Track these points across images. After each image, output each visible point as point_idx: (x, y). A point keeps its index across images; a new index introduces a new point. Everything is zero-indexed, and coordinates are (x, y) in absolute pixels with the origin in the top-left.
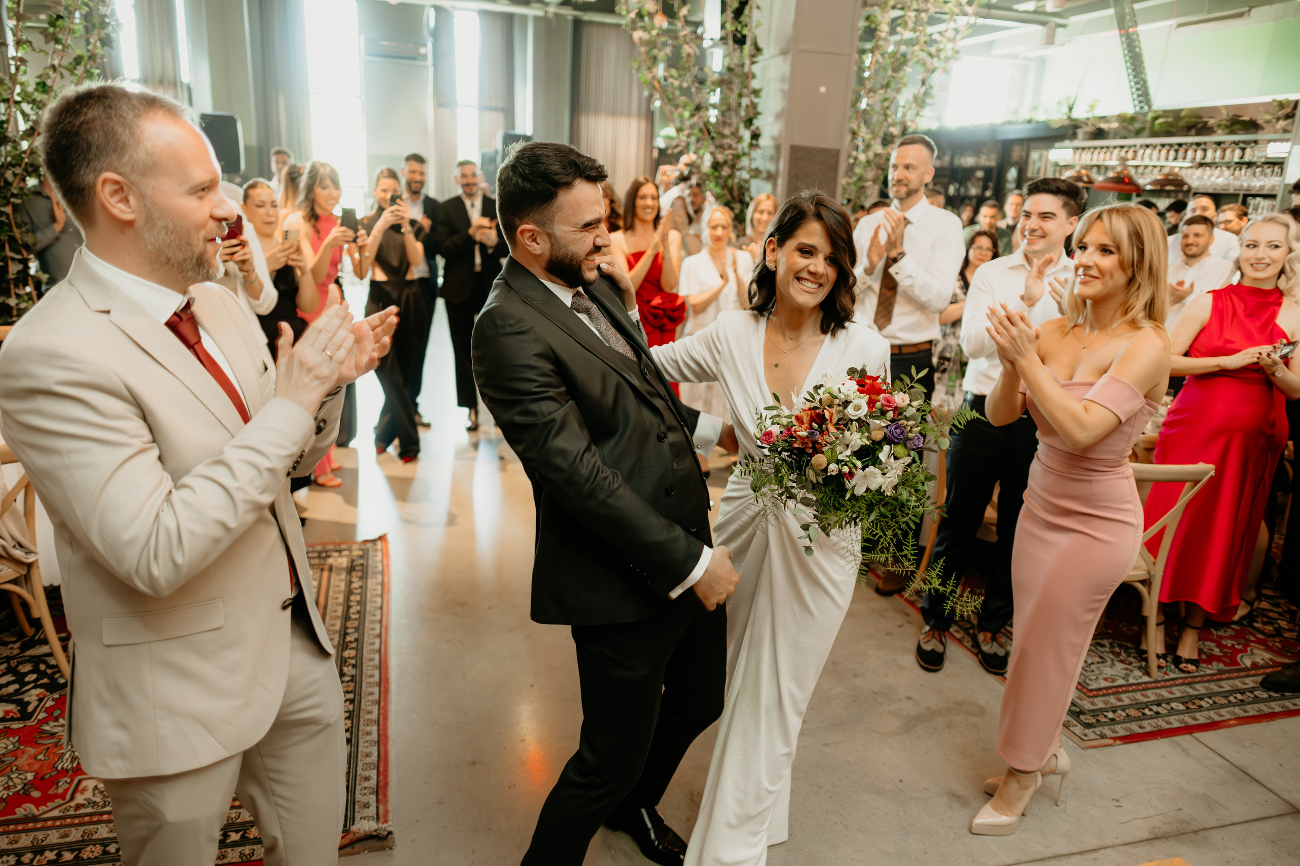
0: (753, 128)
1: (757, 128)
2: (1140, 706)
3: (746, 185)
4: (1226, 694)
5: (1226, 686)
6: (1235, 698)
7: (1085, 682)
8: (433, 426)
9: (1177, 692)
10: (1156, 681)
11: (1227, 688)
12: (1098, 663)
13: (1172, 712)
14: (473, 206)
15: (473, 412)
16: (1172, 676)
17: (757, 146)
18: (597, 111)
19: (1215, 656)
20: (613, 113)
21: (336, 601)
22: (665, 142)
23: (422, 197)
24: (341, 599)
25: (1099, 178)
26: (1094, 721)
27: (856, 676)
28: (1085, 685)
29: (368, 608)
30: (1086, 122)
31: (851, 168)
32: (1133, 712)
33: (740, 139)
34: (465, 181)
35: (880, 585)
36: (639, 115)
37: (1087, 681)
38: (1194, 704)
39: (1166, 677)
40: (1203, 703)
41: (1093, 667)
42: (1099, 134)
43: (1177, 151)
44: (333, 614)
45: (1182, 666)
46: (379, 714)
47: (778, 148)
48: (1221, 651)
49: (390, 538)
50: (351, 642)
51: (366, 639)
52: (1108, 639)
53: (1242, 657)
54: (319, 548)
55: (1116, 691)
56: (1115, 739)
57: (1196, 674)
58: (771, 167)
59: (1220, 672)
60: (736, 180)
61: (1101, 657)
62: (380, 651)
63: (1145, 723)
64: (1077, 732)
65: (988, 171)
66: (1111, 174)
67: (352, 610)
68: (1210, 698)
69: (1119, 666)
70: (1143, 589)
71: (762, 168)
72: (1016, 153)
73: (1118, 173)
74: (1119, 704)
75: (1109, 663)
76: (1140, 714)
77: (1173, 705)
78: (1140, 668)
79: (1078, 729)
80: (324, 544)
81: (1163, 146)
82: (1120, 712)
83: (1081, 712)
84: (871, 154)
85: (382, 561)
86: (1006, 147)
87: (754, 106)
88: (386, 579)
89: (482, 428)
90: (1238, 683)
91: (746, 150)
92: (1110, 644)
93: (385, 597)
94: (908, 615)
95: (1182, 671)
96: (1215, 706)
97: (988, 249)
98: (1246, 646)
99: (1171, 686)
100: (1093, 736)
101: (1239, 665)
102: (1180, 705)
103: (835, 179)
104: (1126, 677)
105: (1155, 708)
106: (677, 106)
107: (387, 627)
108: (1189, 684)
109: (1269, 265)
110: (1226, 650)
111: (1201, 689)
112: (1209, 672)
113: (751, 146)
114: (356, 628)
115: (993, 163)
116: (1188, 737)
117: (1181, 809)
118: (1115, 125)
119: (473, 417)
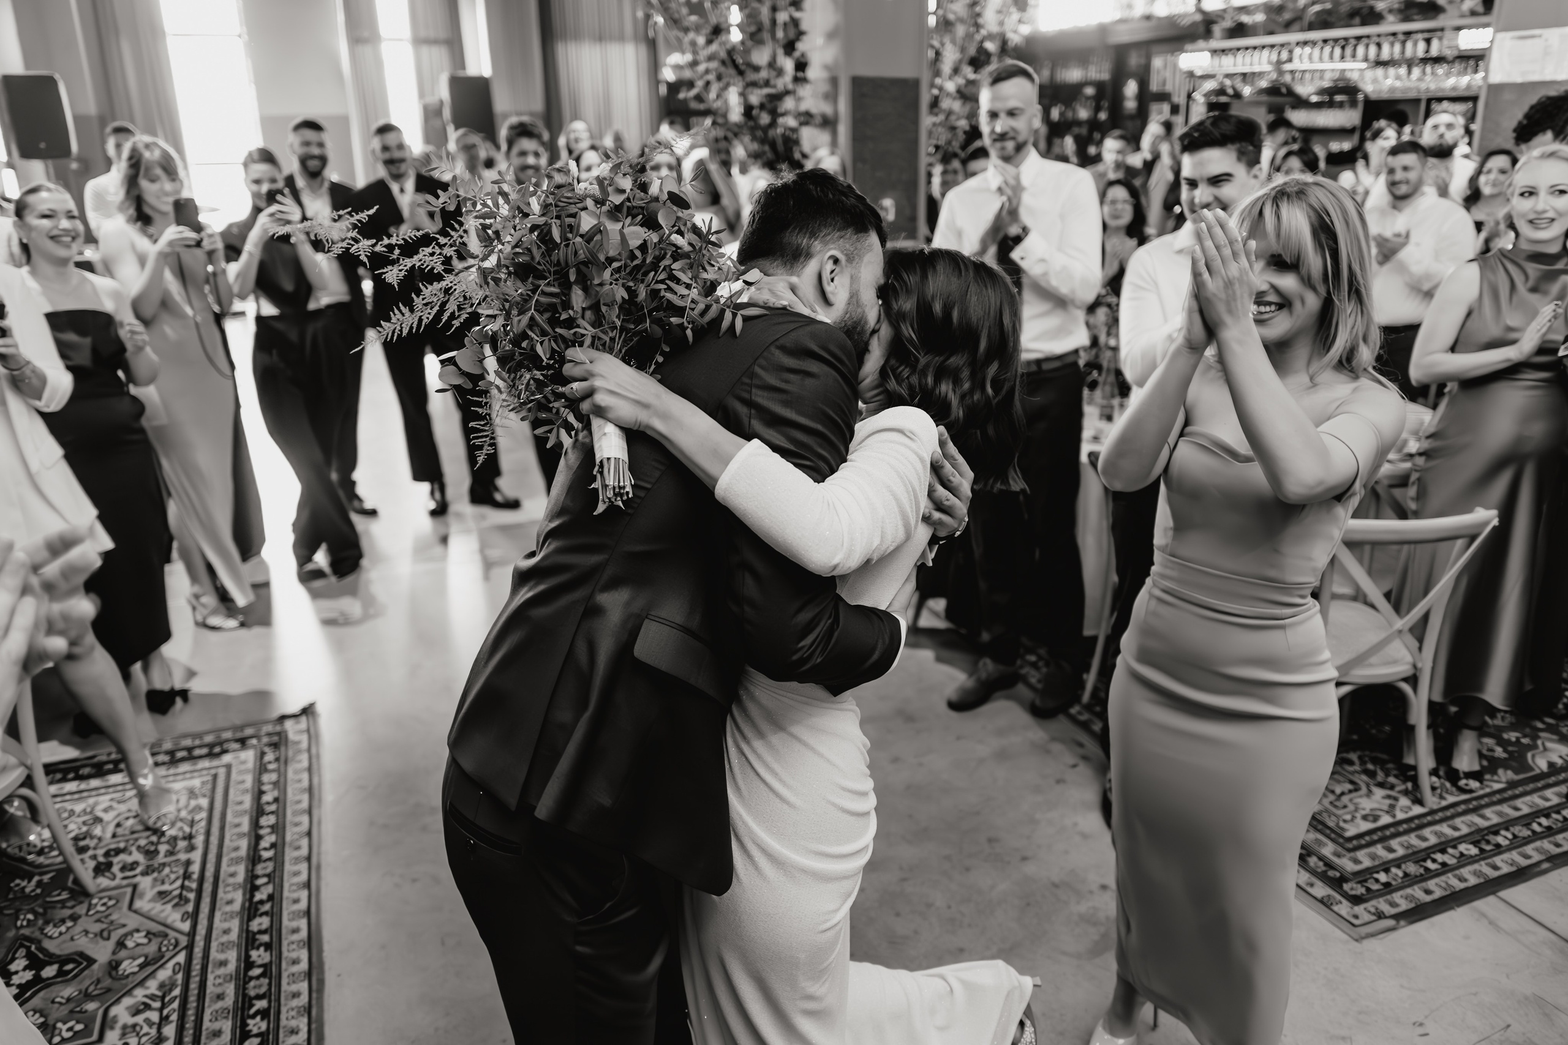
0: (797, 54)
1: (803, 55)
2: (1420, 856)
3: (795, 136)
4: (1526, 820)
5: (1524, 805)
6: (1540, 824)
7: (1337, 825)
8: (381, 511)
9: (1464, 825)
10: (1432, 812)
11: (1526, 810)
12: (1350, 791)
13: (1464, 860)
14: (402, 190)
15: (436, 486)
16: (1451, 799)
17: (805, 80)
18: (577, 36)
19: (1499, 759)
20: (601, 37)
21: (237, 830)
22: (675, 73)
23: (326, 185)
24: (246, 826)
25: (1247, 91)
26: (1363, 891)
27: (1024, 859)
28: (1339, 831)
29: (288, 838)
30: (1220, 15)
31: (935, 103)
32: (1412, 868)
33: (780, 72)
34: (387, 156)
35: (1038, 702)
36: (636, 39)
37: (1342, 824)
38: (1488, 842)
39: (1444, 803)
40: (1500, 840)
41: (1345, 799)
42: (1239, 30)
43: (1343, 48)
44: (234, 855)
45: (1462, 783)
46: (309, 1032)
47: (834, 81)
48: (1505, 751)
49: (320, 708)
50: (262, 902)
51: (286, 894)
52: (1354, 750)
53: (1533, 756)
54: (209, 739)
55: (1381, 835)
56: (1397, 917)
57: (1481, 792)
58: (827, 109)
59: (1512, 785)
60: (780, 131)
61: (1352, 782)
62: (308, 913)
63: (1431, 884)
64: (1344, 913)
65: (1100, 86)
66: (1264, 84)
67: (264, 844)
68: (1507, 829)
69: (1379, 793)
70: (1406, 688)
71: (814, 110)
72: (1134, 60)
73: (1273, 81)
74: (1391, 856)
75: (1364, 790)
76: (1422, 871)
77: (1463, 847)
78: (1406, 793)
79: (1344, 908)
80: (218, 731)
81: (1325, 41)
82: (1394, 870)
83: (1344, 878)
84: (960, 81)
85: (309, 750)
86: (1120, 53)
87: (795, 22)
88: (315, 781)
89: (453, 508)
90: (1537, 800)
91: (790, 87)
92: (1360, 758)
93: (315, 812)
94: (1081, 745)
95: (1463, 791)
96: (1517, 843)
97: (1125, 201)
98: (1534, 738)
99: (1453, 817)
100: (1367, 917)
101: (1532, 769)
102: (1471, 847)
103: (916, 121)
104: (1391, 810)
105: (1439, 857)
106: (686, 30)
107: (319, 867)
108: (1474, 810)
109: (1553, 220)
110: (1510, 748)
111: (1492, 816)
112: (1497, 786)
113: (797, 80)
114: (268, 876)
115: (1105, 76)
116: (1491, 899)
117: (1509, 1026)
118: (1260, 17)
119: (438, 495)
